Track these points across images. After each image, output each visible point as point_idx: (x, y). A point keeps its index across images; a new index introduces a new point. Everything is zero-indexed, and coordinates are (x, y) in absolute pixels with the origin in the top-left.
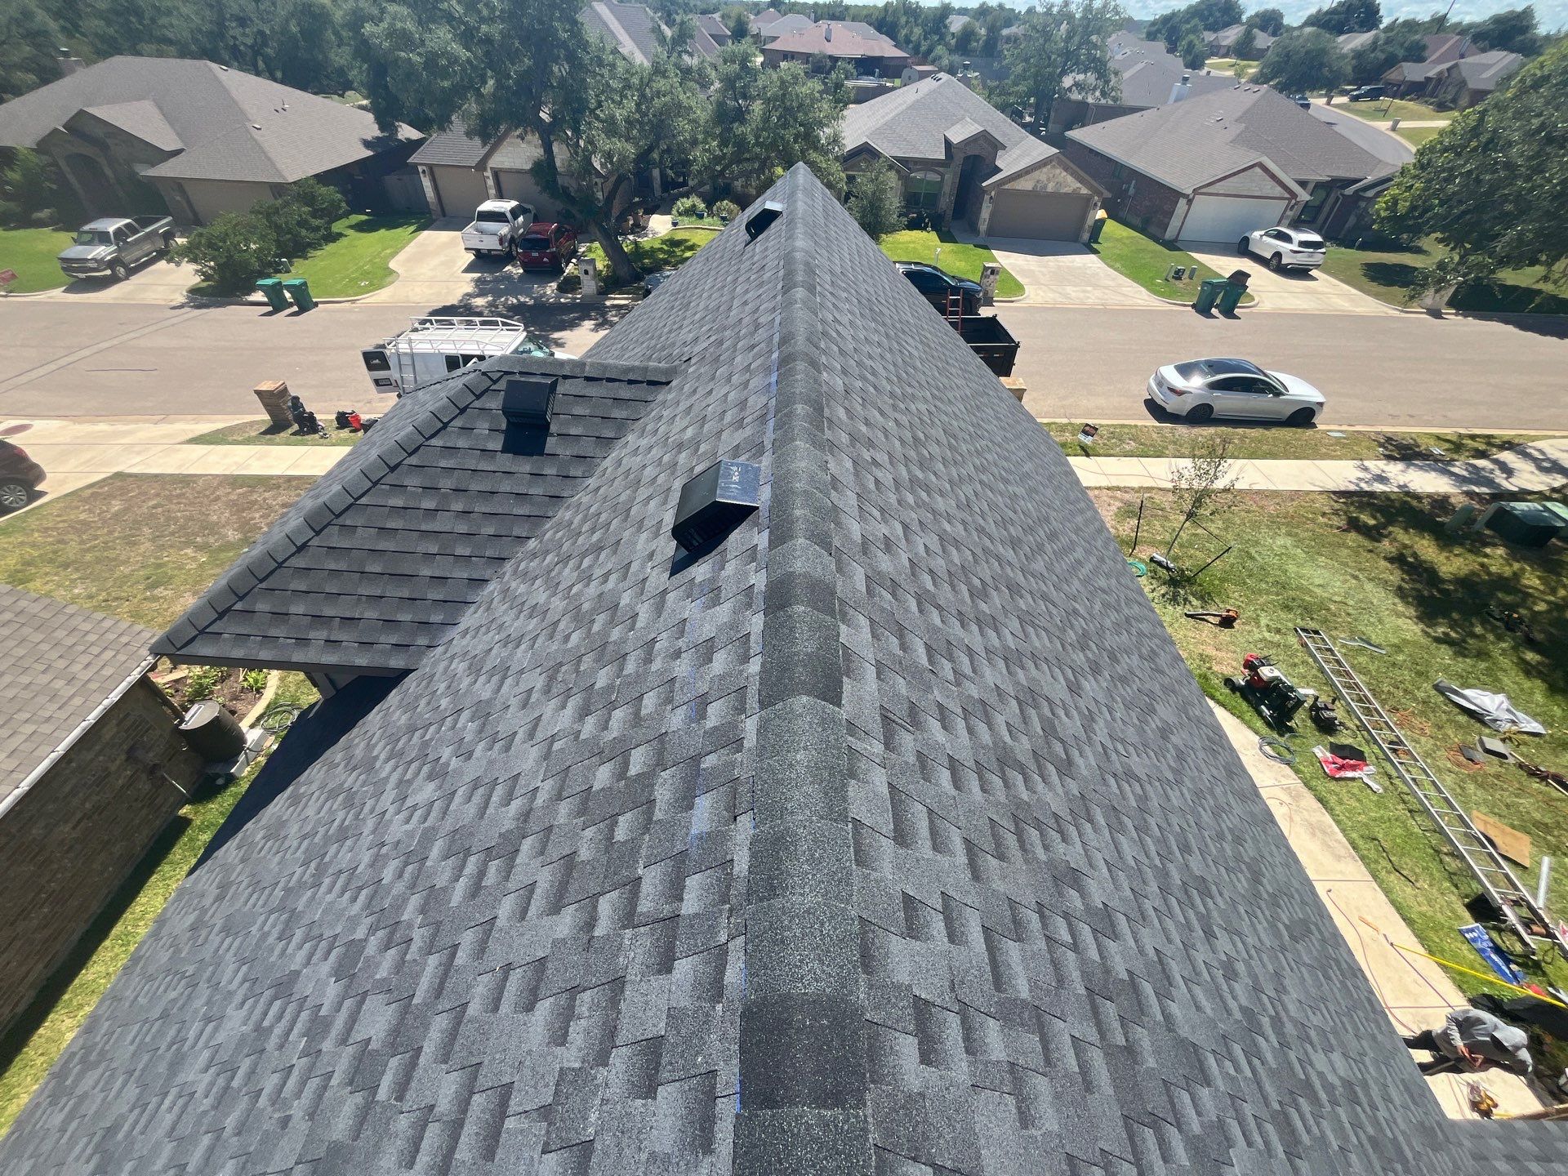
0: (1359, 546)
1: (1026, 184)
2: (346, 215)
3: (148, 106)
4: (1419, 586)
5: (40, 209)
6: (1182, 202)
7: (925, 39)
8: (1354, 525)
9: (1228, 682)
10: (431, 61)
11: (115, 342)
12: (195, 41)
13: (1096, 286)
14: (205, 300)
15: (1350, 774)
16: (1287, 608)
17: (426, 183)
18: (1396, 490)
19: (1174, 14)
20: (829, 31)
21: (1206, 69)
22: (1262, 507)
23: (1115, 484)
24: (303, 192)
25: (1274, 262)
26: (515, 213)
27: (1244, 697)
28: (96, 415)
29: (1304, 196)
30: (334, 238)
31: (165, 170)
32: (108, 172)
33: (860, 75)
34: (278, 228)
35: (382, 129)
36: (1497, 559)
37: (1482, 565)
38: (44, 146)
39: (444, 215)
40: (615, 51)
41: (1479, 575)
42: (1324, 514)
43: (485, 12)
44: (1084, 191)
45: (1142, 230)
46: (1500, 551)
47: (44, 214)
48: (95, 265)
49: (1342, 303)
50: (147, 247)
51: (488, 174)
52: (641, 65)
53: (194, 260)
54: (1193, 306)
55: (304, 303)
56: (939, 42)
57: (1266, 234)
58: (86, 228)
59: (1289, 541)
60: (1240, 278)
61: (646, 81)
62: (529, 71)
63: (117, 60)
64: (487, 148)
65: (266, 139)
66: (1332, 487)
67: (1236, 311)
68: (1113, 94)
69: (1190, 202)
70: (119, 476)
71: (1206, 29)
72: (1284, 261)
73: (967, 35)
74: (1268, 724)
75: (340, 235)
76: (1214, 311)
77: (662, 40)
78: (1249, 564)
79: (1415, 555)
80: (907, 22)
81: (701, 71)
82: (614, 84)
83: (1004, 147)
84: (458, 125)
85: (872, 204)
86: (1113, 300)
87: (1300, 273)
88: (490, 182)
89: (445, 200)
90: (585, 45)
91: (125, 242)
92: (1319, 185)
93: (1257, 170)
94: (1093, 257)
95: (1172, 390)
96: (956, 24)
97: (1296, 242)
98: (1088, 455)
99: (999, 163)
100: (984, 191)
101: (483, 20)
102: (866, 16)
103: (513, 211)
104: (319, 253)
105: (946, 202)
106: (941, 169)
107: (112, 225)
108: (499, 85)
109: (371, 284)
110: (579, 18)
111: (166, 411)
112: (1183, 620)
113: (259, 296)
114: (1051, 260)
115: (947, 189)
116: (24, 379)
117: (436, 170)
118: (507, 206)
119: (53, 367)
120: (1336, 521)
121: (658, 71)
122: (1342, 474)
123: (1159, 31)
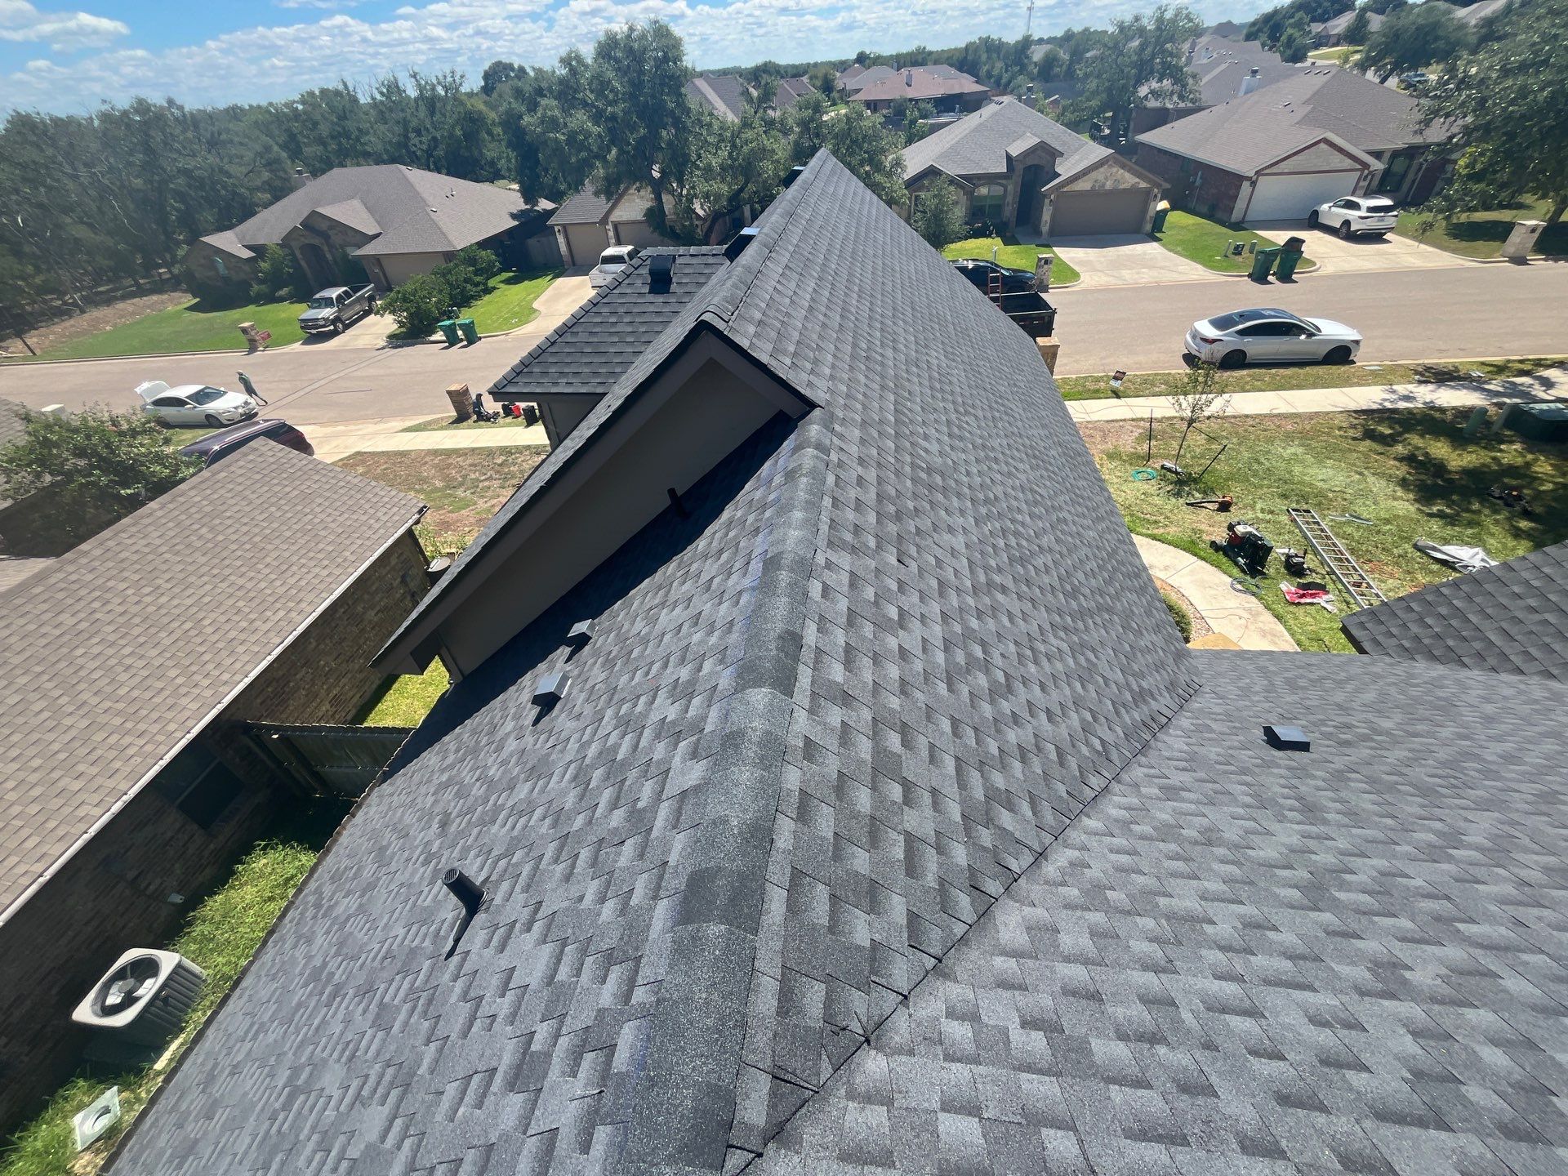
0: (1370, 450)
1: (1084, 185)
2: (501, 271)
3: (356, 203)
4: (1423, 477)
5: (281, 289)
6: (1246, 185)
7: (1006, 71)
8: (1370, 435)
9: (1213, 544)
10: (572, 138)
11: (342, 374)
12: (386, 151)
13: (1151, 267)
14: (400, 342)
15: (1308, 600)
16: (1284, 496)
17: (561, 239)
18: (1421, 406)
19: (1276, 12)
20: (910, 77)
21: (1309, 61)
22: (1279, 426)
23: (1139, 416)
24: (468, 256)
25: (1344, 230)
26: (631, 255)
27: (1226, 554)
28: (334, 422)
29: (1378, 166)
30: (489, 291)
31: (369, 250)
32: (329, 256)
33: (939, 114)
34: (451, 285)
35: (526, 203)
36: (1512, 453)
37: (1494, 459)
38: (286, 242)
39: (574, 264)
40: (711, 114)
41: (1489, 467)
42: (1340, 428)
43: (611, 96)
44: (1143, 185)
45: (1210, 216)
46: (1517, 446)
47: (284, 292)
48: (323, 323)
49: (1412, 260)
50: (357, 308)
51: (610, 227)
52: (733, 122)
53: (393, 312)
54: (1249, 276)
55: (472, 338)
56: (1021, 72)
57: (1335, 205)
58: (317, 296)
59: (1300, 450)
60: (1295, 245)
61: (736, 133)
62: (644, 138)
63: (336, 171)
64: (610, 204)
65: (441, 219)
66: (1353, 406)
67: (1294, 277)
68: (1191, 96)
69: (1254, 184)
70: (358, 453)
71: (1314, 20)
72: (1353, 228)
73: (1049, 62)
74: (1243, 571)
75: (494, 288)
76: (1270, 278)
77: (750, 100)
78: (1256, 466)
79: (1427, 454)
80: (988, 58)
81: (782, 121)
82: (710, 139)
83: (1062, 154)
84: (589, 187)
85: (935, 216)
86: (1168, 277)
87: (1374, 237)
88: (611, 234)
89: (574, 252)
90: (688, 111)
91: (343, 304)
92: (1396, 154)
93: (1323, 146)
94: (1155, 244)
95: (1205, 340)
96: (1038, 54)
97: (1364, 208)
98: (1118, 397)
99: (1058, 170)
100: (1044, 196)
101: (610, 103)
102: (948, 59)
103: (629, 254)
104: (479, 302)
105: (1009, 211)
106: (1004, 182)
107: (334, 293)
108: (621, 152)
109: (520, 321)
110: (683, 90)
111: (382, 416)
112: (1185, 508)
113: (439, 336)
114: (1112, 252)
115: (1009, 199)
116: (284, 402)
117: (570, 230)
118: (624, 250)
119: (302, 393)
120: (1351, 433)
121: (746, 124)
122: (1370, 396)
123: (1260, 30)
